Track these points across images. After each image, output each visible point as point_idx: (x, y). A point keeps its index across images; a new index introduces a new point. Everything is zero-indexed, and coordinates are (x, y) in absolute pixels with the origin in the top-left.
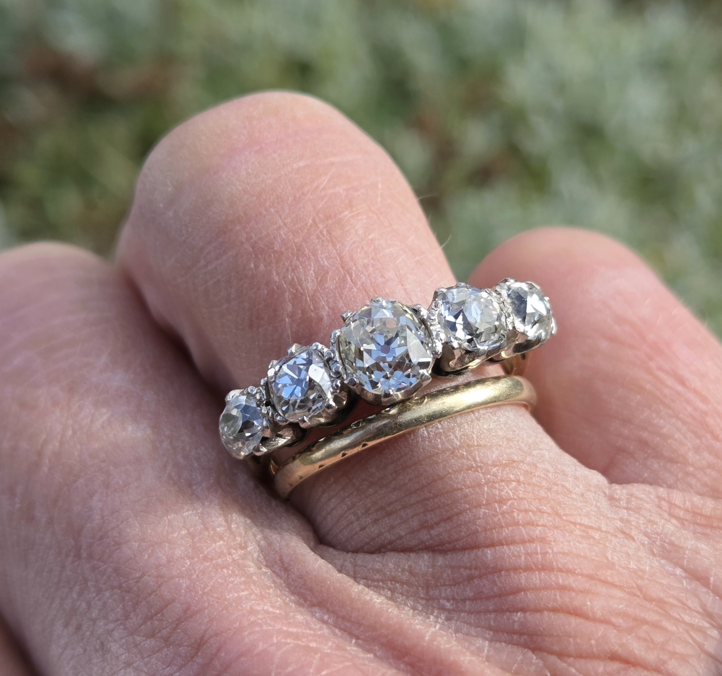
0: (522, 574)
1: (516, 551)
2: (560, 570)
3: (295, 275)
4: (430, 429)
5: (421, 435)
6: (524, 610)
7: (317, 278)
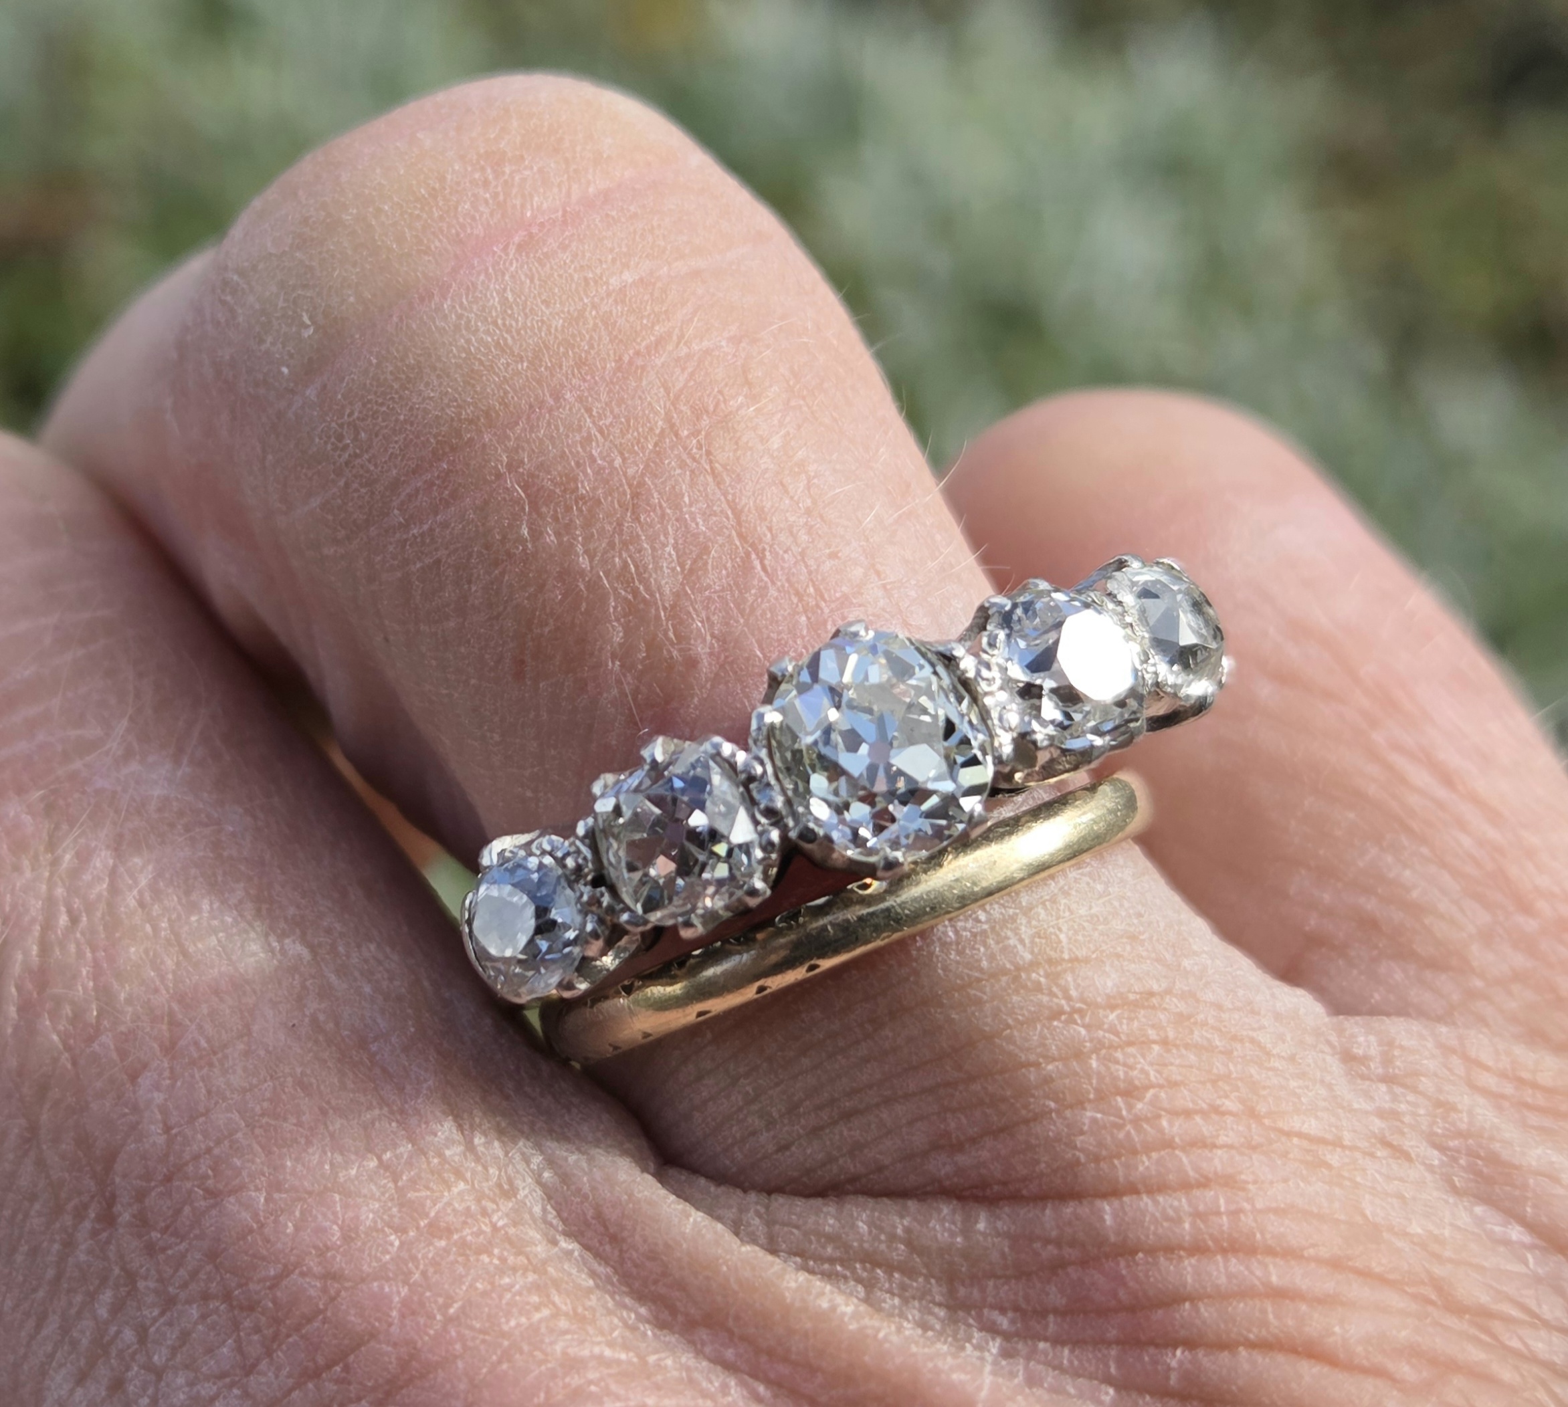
0: (1186, 1262)
1: (1171, 1206)
2: (1271, 1252)
3: (630, 556)
4: (960, 924)
5: (940, 939)
6: (1190, 1344)
7: (682, 566)
